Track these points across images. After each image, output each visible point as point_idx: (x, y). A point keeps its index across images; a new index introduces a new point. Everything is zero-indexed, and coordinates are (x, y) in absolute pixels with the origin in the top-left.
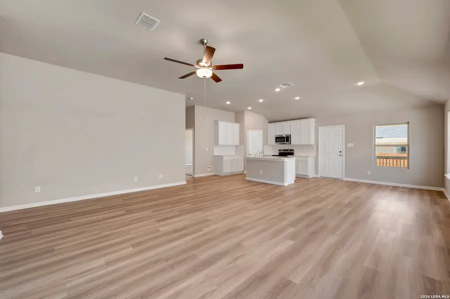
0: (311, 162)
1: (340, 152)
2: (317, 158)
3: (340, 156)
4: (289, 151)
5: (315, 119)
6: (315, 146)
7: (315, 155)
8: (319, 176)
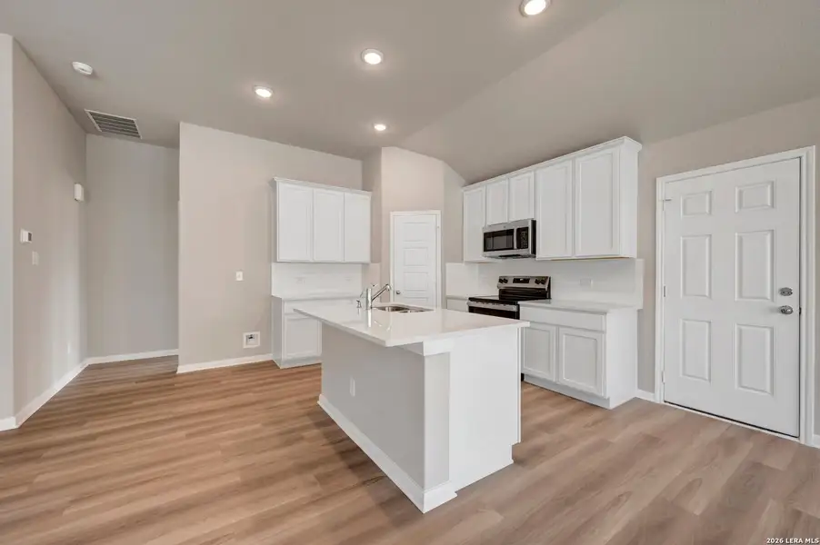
0: (618, 333)
1: (786, 292)
2: (646, 320)
3: (784, 311)
4: (532, 285)
5: (638, 146)
6: (640, 264)
7: (640, 306)
8: (657, 398)
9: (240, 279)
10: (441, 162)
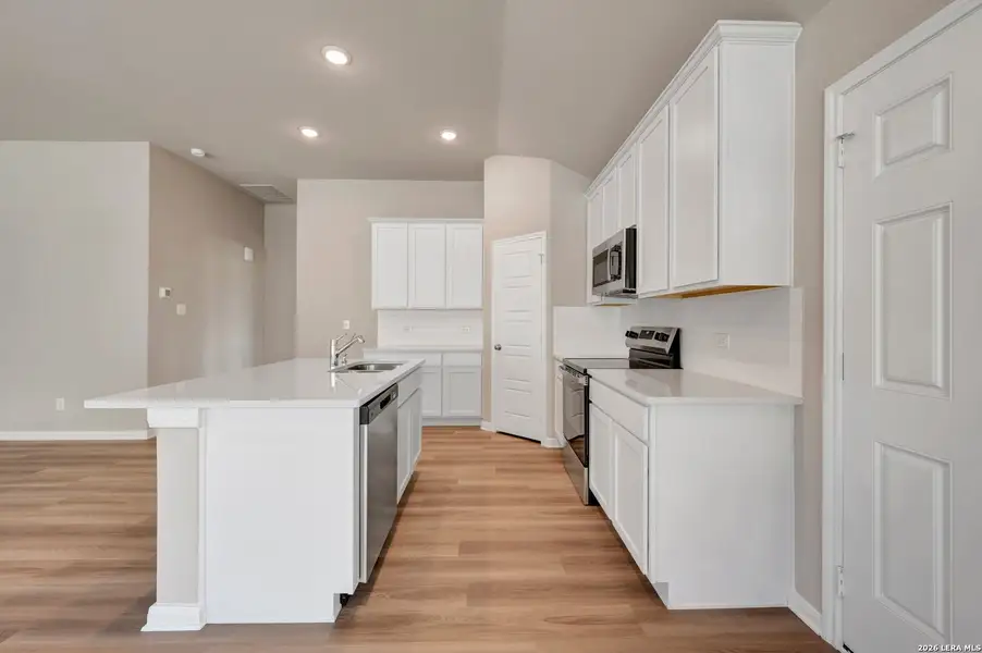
6: (797, 298)
9: (348, 327)
10: (547, 163)
